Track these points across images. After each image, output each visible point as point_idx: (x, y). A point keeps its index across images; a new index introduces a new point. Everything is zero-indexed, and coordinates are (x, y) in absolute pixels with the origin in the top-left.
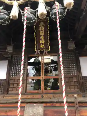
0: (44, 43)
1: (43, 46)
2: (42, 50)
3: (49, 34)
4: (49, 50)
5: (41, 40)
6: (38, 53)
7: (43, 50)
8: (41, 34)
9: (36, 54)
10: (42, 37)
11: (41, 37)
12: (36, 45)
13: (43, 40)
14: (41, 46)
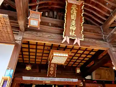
0: (75, 30)
1: (74, 33)
2: (72, 38)
3: (83, 20)
4: (83, 40)
5: (71, 26)
6: (66, 41)
7: (74, 39)
8: (72, 18)
10: (74, 22)
11: (72, 21)
12: (65, 30)
13: (74, 26)
14: (71, 32)
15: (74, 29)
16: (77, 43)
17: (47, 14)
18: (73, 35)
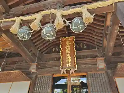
1: (70, 64)
3: (75, 52)
4: (77, 69)
5: (67, 59)
6: (64, 72)
7: (69, 69)
8: (67, 53)
9: (61, 74)
10: (69, 55)
11: (67, 55)
12: (62, 64)
13: (69, 59)
14: (67, 64)
15: (70, 61)
16: (72, 73)
17: (54, 50)
18: (69, 66)
